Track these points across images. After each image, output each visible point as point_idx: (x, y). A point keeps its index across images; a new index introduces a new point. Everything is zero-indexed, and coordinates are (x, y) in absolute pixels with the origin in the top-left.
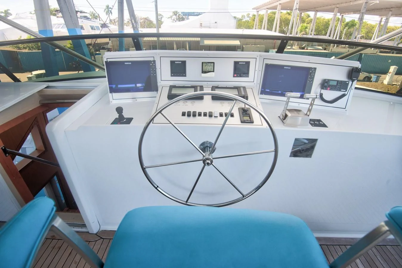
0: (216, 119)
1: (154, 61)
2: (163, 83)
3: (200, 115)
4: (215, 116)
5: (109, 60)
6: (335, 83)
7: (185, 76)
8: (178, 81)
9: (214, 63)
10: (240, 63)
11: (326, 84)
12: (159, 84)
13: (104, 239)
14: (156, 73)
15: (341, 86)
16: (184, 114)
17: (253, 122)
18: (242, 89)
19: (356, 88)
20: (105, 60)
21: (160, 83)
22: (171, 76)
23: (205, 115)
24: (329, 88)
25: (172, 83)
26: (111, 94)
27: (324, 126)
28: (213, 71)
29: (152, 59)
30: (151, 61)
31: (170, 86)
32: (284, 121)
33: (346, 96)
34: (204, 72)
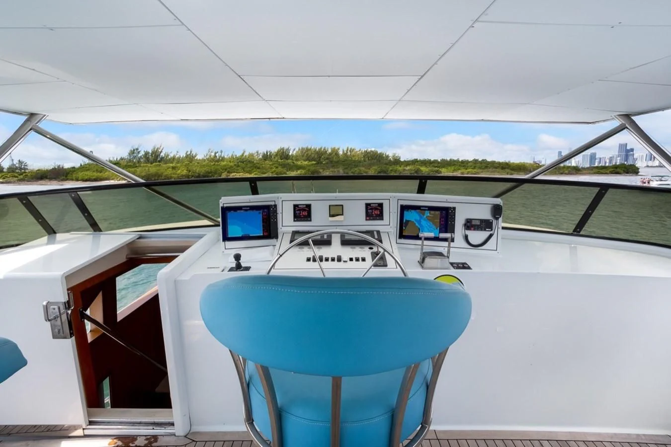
0: (345, 263)
1: (275, 206)
2: (284, 229)
3: (327, 260)
4: (344, 260)
5: (225, 205)
6: (478, 223)
7: (310, 220)
8: (302, 226)
9: (342, 205)
10: (372, 205)
11: (470, 225)
12: (280, 231)
13: (197, 442)
14: (277, 219)
15: (485, 225)
16: (309, 260)
17: (386, 266)
18: (375, 233)
19: (503, 228)
20: (221, 205)
21: (281, 229)
22: (294, 221)
23: (333, 260)
24: (472, 229)
25: (295, 229)
26: (224, 243)
27: (469, 268)
28: (342, 215)
29: (273, 203)
30: (271, 205)
31: (293, 232)
32: (422, 265)
33: (494, 236)
34: (332, 216)
